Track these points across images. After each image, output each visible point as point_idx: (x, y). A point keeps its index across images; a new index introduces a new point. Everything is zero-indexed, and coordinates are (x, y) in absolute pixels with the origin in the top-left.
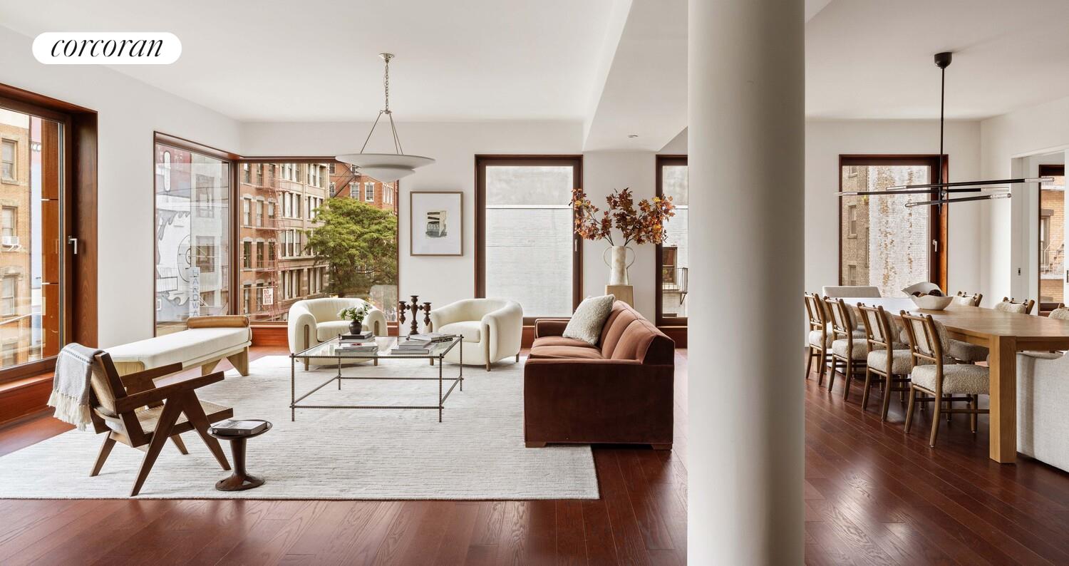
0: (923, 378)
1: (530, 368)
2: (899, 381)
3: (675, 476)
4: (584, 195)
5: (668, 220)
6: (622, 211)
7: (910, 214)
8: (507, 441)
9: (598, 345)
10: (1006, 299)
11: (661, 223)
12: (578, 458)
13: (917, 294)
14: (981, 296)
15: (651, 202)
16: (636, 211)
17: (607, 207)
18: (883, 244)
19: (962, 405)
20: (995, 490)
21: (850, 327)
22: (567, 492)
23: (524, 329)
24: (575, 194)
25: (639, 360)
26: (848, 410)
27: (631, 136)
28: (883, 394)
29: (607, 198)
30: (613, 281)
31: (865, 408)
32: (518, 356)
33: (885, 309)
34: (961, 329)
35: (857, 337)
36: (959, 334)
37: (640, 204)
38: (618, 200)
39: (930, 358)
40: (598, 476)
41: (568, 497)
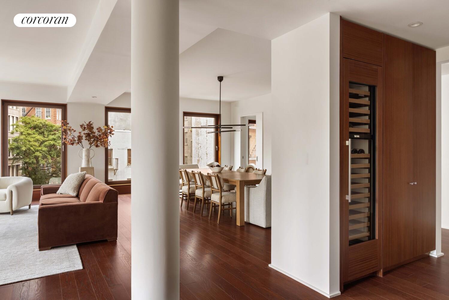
0: (215, 198)
1: (41, 211)
2: (207, 200)
3: (119, 252)
4: (68, 124)
5: (111, 136)
6: (88, 132)
7: (207, 136)
8: (27, 250)
9: (78, 196)
10: (240, 167)
11: (107, 138)
12: (70, 252)
13: (212, 166)
14: (232, 166)
15: (103, 128)
16: (95, 132)
17: (80, 130)
18: (197, 148)
19: (226, 207)
20: (238, 236)
21: (189, 181)
22: (65, 269)
23: (34, 191)
24: (62, 123)
25: (101, 201)
26: (188, 213)
27: (93, 97)
28: (201, 206)
29: (80, 125)
30: (84, 165)
31: (195, 212)
32: (30, 206)
33: (202, 173)
34: (227, 179)
35: (191, 185)
36: (226, 181)
37: (97, 129)
38: (86, 126)
39: (217, 190)
40: (81, 259)
41: (66, 271)
